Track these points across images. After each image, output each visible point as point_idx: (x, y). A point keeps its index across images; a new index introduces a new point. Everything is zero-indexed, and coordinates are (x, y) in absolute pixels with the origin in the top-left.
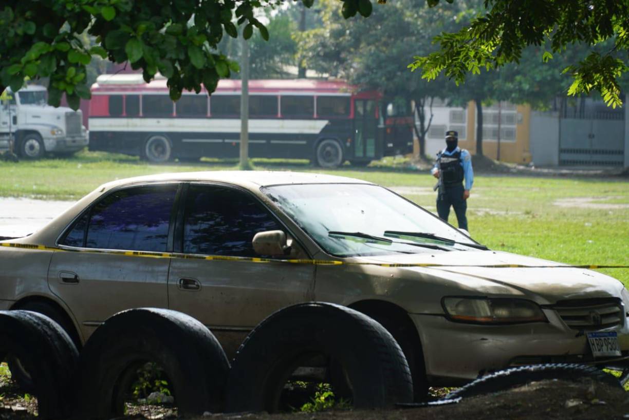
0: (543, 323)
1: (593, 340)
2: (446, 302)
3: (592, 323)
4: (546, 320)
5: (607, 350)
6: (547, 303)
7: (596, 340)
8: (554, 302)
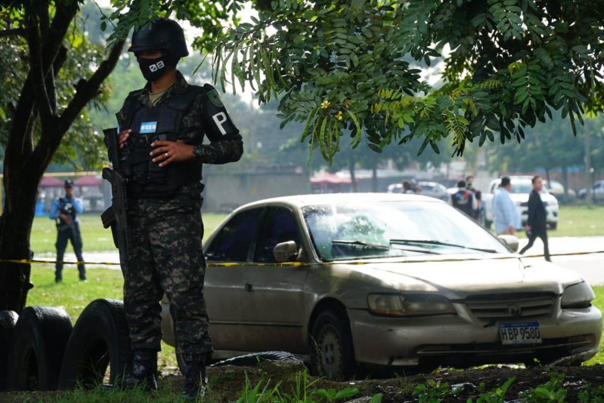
0: (452, 316)
1: (505, 330)
2: (370, 298)
3: (510, 315)
4: (455, 313)
5: (523, 338)
6: (457, 297)
7: (509, 330)
8: (464, 297)
